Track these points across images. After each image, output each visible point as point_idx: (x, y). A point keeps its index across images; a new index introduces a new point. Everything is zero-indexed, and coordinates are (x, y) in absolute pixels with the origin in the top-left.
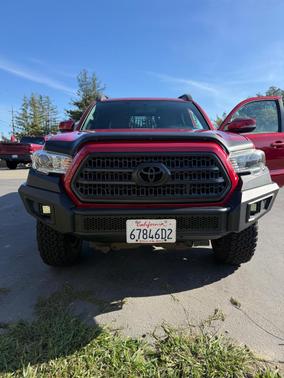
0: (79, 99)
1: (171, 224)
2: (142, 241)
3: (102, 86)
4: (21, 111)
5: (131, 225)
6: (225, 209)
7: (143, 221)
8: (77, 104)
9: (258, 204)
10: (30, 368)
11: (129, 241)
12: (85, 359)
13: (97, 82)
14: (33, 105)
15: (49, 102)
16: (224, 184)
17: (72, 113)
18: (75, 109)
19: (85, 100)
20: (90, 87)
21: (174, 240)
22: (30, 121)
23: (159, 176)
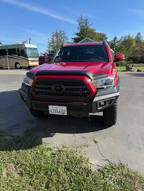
0: (78, 31)
1: (65, 108)
2: (54, 113)
3: (90, 23)
4: (51, 40)
5: (50, 107)
6: (86, 104)
7: (54, 106)
8: (77, 34)
9: (105, 102)
10: (14, 151)
11: (50, 113)
12: (31, 151)
13: (88, 21)
14: (57, 36)
15: (64, 34)
16: (88, 93)
17: (75, 39)
18: (76, 36)
19: (81, 32)
20: (84, 25)
21: (66, 114)
22: (55, 44)
23: (61, 90)
